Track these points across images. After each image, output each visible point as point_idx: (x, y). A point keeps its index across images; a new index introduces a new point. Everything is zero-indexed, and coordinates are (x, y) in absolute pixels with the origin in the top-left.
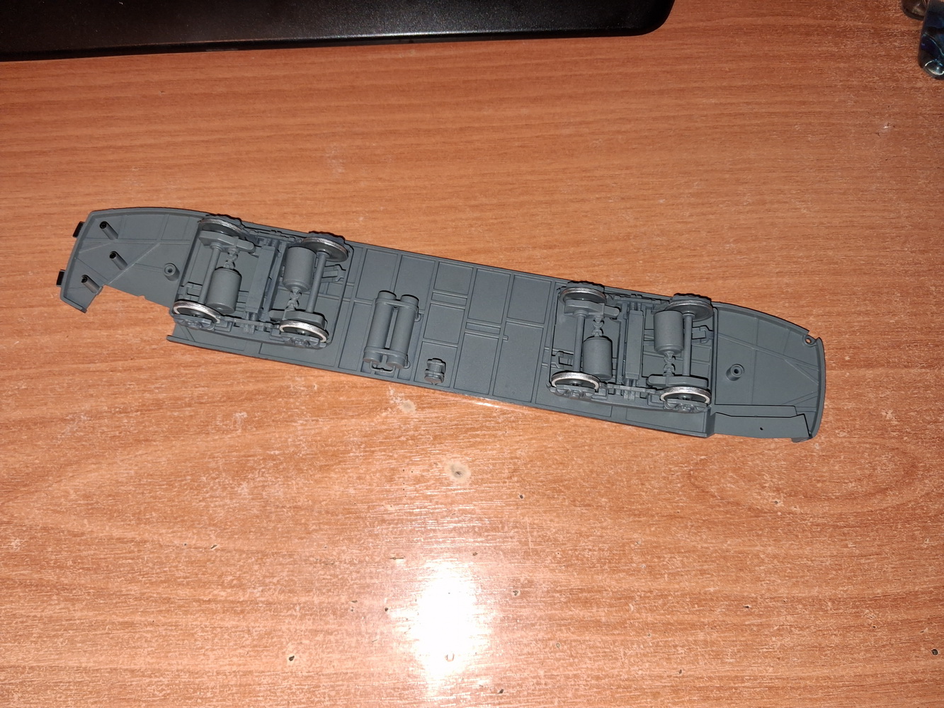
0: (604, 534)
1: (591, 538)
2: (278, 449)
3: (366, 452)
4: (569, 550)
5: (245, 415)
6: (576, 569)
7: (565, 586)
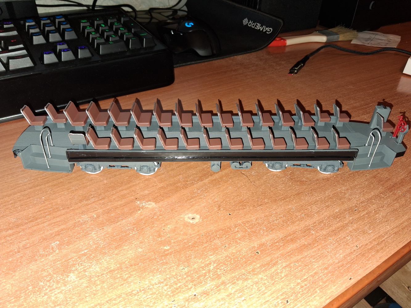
0: (277, 212)
1: (273, 216)
2: (85, 250)
3: (138, 230)
4: (267, 224)
5: (58, 242)
6: (277, 230)
7: (277, 239)
